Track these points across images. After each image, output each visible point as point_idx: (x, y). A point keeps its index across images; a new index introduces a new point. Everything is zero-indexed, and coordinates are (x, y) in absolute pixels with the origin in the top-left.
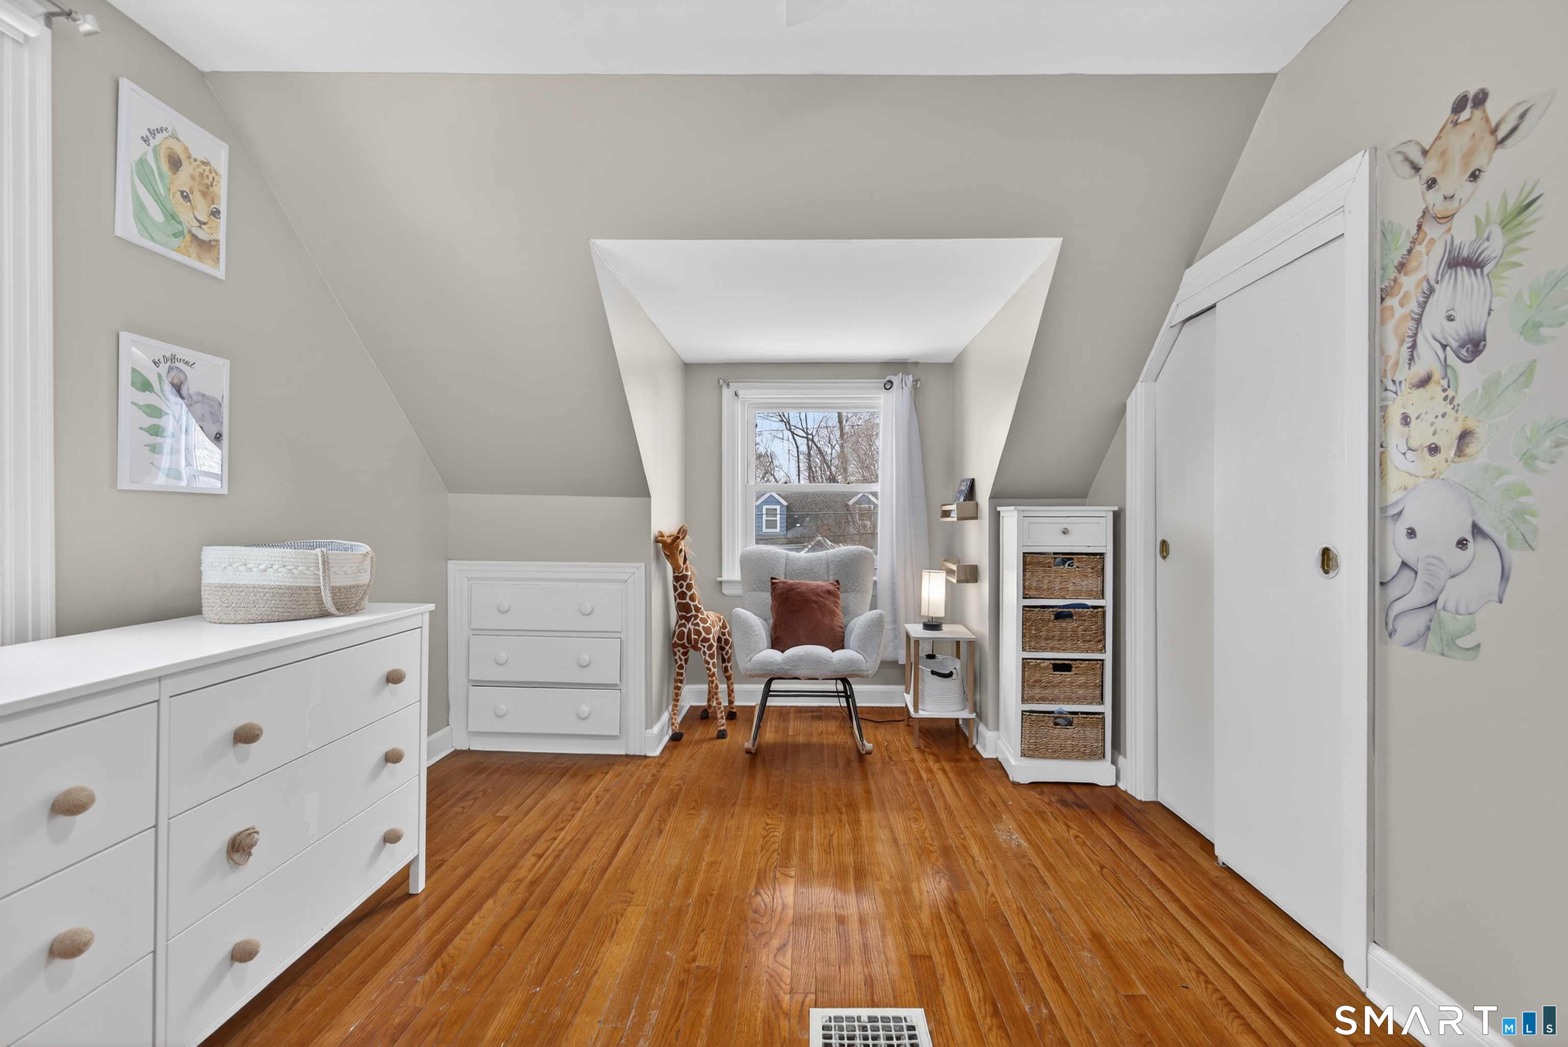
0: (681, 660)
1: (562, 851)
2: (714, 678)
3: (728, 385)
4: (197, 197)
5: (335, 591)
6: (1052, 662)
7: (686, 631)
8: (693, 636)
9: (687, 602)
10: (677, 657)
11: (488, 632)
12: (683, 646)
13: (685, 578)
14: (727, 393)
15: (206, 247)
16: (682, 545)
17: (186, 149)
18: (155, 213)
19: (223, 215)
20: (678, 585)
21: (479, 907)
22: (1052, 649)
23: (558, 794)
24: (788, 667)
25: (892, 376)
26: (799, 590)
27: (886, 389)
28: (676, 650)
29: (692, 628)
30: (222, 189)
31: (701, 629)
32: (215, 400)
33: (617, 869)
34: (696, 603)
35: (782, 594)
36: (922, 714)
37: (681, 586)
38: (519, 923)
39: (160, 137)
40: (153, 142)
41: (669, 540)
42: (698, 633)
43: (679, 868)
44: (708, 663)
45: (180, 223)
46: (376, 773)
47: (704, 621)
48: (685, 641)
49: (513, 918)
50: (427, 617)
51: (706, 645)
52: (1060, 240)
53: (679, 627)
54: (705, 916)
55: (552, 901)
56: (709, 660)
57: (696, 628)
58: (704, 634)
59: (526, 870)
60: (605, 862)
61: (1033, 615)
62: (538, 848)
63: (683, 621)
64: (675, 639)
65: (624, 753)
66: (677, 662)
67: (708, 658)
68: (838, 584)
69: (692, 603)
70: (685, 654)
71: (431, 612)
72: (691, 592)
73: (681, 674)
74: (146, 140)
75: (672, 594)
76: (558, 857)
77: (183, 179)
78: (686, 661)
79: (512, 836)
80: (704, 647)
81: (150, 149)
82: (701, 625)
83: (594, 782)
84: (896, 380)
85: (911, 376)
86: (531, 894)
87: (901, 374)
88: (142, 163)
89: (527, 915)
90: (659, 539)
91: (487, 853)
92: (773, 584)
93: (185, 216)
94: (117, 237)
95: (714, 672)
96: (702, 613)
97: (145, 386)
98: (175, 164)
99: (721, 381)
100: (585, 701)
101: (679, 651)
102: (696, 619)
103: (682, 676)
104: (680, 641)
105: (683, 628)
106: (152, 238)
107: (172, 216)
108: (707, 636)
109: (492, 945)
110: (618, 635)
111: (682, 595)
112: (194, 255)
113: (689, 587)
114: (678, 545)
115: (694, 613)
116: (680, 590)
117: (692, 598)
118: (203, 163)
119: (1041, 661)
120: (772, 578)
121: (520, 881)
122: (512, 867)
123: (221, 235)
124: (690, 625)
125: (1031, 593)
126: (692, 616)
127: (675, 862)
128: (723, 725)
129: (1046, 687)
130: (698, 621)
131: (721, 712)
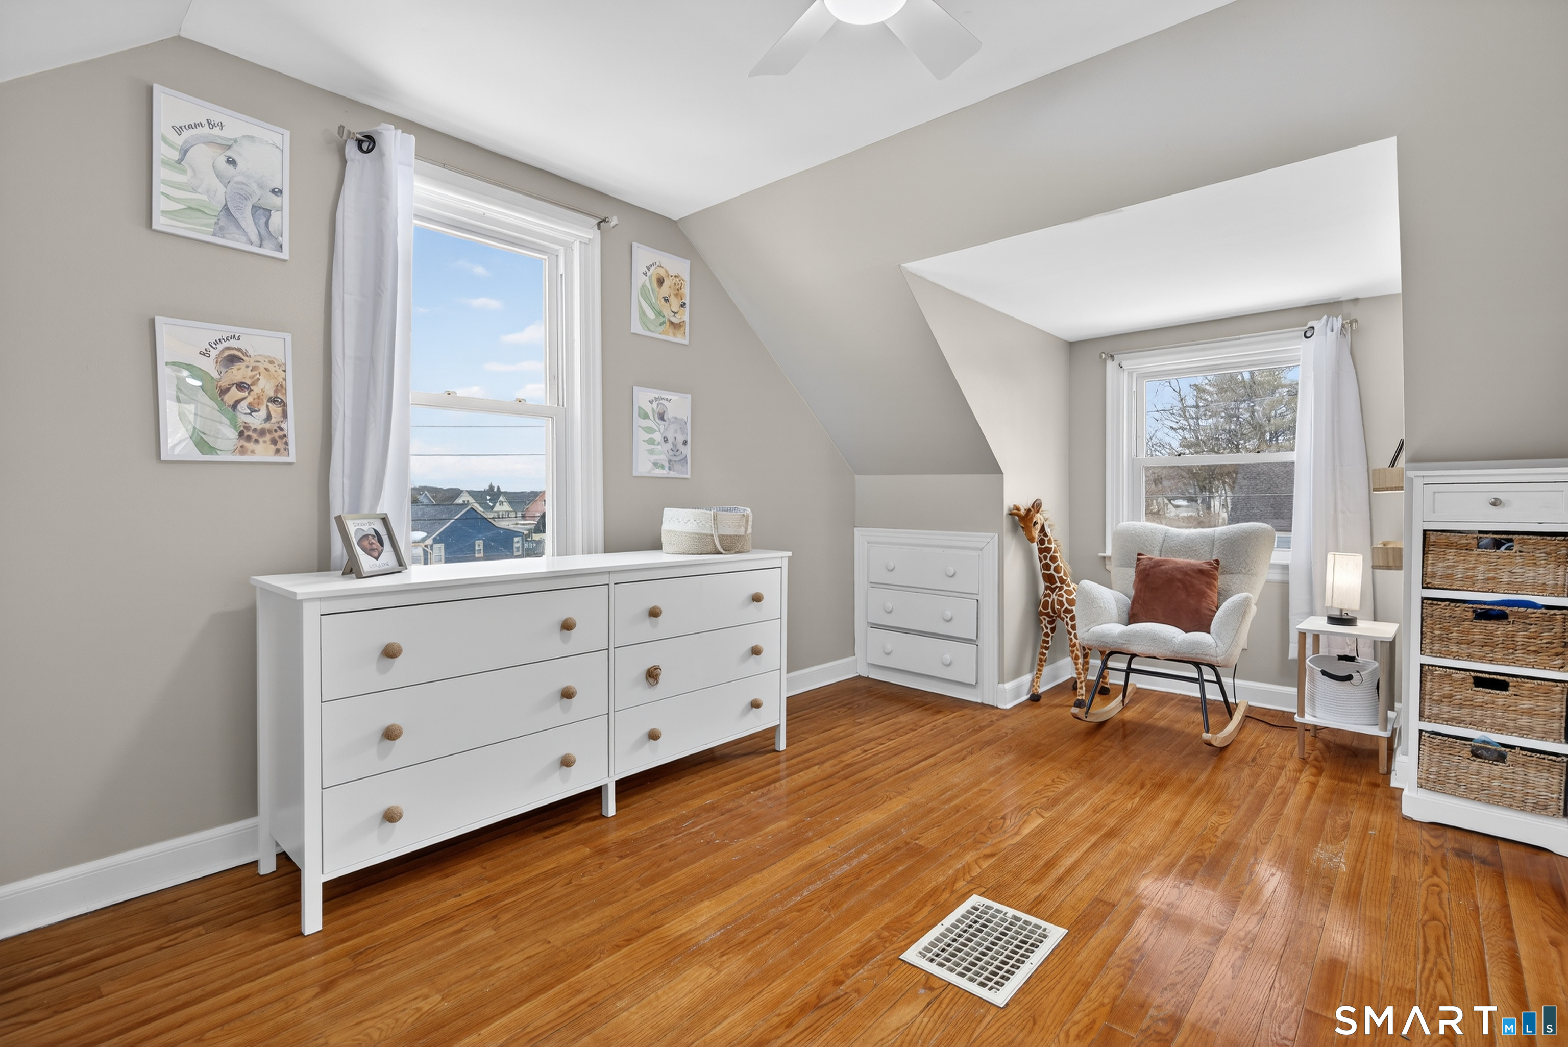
0: (1047, 628)
1: (882, 752)
2: (1075, 648)
3: (1112, 357)
4: (673, 299)
5: (721, 538)
6: (1472, 674)
7: (1050, 601)
8: (1057, 607)
9: (1051, 574)
10: (1043, 625)
11: (885, 586)
12: (1048, 614)
13: (1048, 550)
14: (1111, 366)
15: (676, 326)
16: (1038, 517)
17: (667, 272)
18: (651, 315)
19: (687, 305)
20: (1042, 556)
21: (808, 768)
22: (1470, 657)
23: (906, 718)
24: (1122, 642)
25: (1314, 322)
26: (1163, 567)
27: (1306, 337)
28: (1041, 618)
29: (1056, 598)
30: (686, 291)
31: (1064, 600)
32: (682, 420)
33: (912, 772)
34: (1062, 574)
35: (1144, 570)
36: (1308, 719)
37: (1045, 558)
38: (825, 783)
39: (652, 269)
40: (649, 274)
41: (1023, 512)
42: (1061, 604)
43: (956, 785)
44: (1070, 633)
45: (664, 317)
46: (744, 659)
47: (1069, 592)
48: (1050, 610)
49: (821, 780)
50: (785, 562)
51: (1069, 616)
52: (1393, 140)
53: (1045, 597)
54: (949, 818)
55: (852, 778)
56: (1071, 631)
57: (1060, 599)
58: (1066, 605)
59: (848, 758)
60: (906, 766)
61: (1438, 610)
62: (866, 747)
63: (1049, 591)
64: (1041, 608)
65: (979, 701)
66: (1043, 630)
67: (1070, 630)
68: (1218, 564)
69: (1056, 575)
70: (1050, 623)
71: (789, 557)
72: (1056, 564)
73: (1047, 642)
74: (645, 274)
75: (1038, 565)
76: (875, 755)
77: (665, 290)
78: (1053, 630)
79: (858, 734)
80: (1067, 617)
81: (647, 277)
82: (1065, 596)
83: (939, 716)
84: (1318, 325)
85: (1340, 319)
86: (843, 771)
87: (1325, 317)
88: (644, 286)
89: (831, 781)
90: (1014, 513)
91: (834, 741)
92: (1138, 560)
93: (667, 313)
94: (632, 333)
95: (1075, 643)
96: (1069, 585)
97: (645, 416)
98: (661, 282)
99: (1103, 356)
100: (949, 650)
101: (1045, 619)
102: (1060, 590)
103: (1048, 643)
104: (1045, 610)
105: (1047, 598)
106: (649, 330)
107: (659, 314)
108: (1070, 608)
109: (800, 790)
110: (976, 597)
111: (1047, 567)
112: (671, 334)
113: (1054, 559)
114: (1032, 518)
115: (1059, 584)
116: (1044, 562)
117: (1057, 570)
118: (675, 276)
119: (1454, 671)
120: (1139, 555)
121: (842, 761)
122: (843, 753)
123: (686, 318)
124: (1054, 596)
125: (1436, 582)
126: (1057, 587)
127: (956, 780)
128: (1082, 695)
129: (1461, 706)
130: (1062, 592)
131: (1081, 683)
